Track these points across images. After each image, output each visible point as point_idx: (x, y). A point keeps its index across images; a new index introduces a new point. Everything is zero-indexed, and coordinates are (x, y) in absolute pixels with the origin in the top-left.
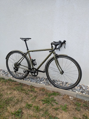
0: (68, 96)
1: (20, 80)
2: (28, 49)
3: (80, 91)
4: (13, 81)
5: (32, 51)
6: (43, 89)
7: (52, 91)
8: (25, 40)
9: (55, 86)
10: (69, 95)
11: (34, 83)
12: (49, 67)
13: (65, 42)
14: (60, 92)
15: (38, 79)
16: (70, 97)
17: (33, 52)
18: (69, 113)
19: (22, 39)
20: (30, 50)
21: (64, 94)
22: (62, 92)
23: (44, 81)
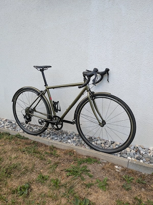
0: (113, 165)
1: (35, 137)
2: (46, 85)
3: (136, 157)
4: (24, 138)
5: (53, 88)
6: (71, 152)
7: (87, 156)
8: (42, 69)
9: (92, 148)
10: (115, 163)
11: (57, 142)
12: (81, 115)
13: (107, 70)
14: (99, 158)
15: (65, 135)
16: (117, 167)
17: (55, 89)
18: (110, 193)
19: (37, 67)
20: (49, 85)
21: (105, 162)
22: (102, 158)
23: (74, 139)
